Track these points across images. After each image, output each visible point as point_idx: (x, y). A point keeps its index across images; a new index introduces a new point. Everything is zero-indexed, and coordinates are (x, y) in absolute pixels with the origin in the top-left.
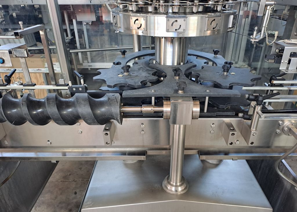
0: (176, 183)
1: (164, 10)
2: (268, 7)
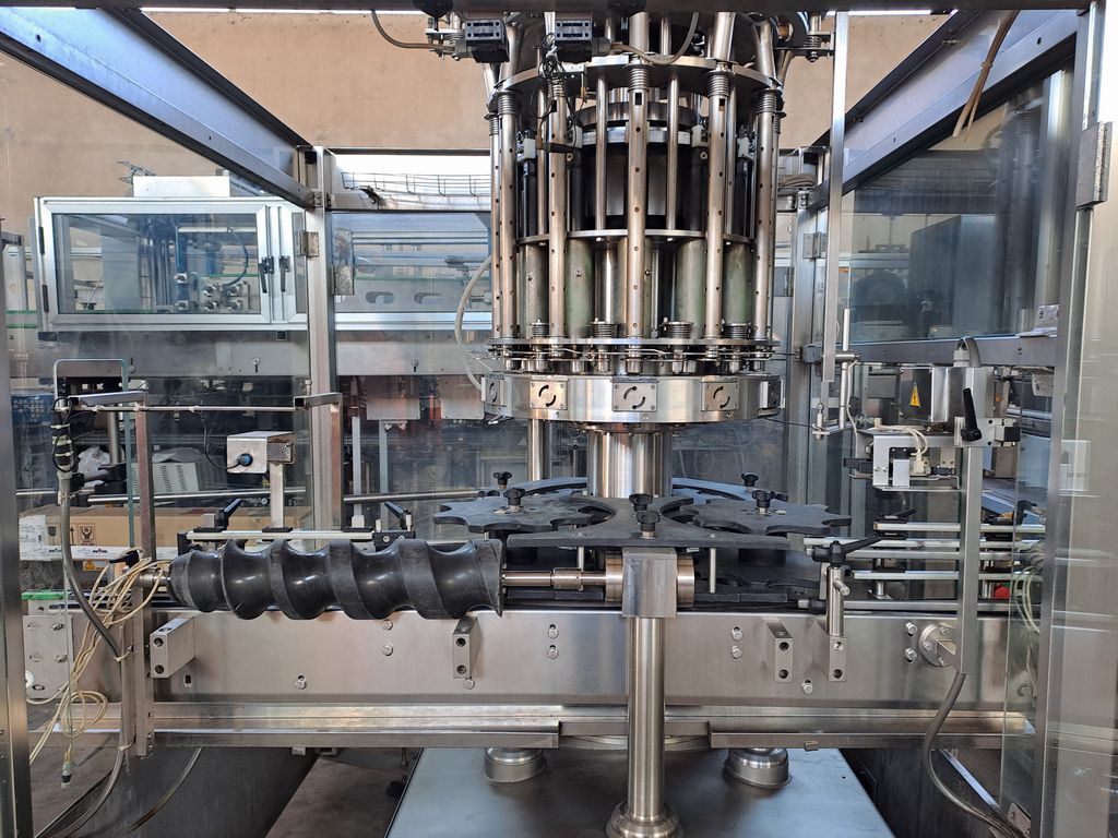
0: (647, 815)
1: (606, 368)
2: (844, 365)
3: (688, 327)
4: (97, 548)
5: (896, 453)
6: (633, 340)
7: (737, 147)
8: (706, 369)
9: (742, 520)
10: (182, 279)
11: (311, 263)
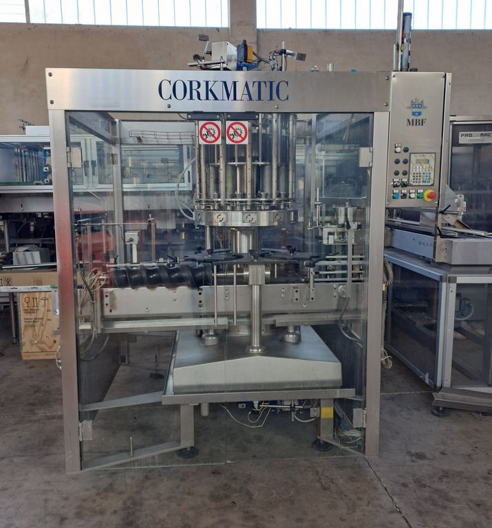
1: (239, 208)
2: (317, 206)
3: (267, 195)
4: (12, 287)
5: (330, 234)
6: (249, 199)
7: (281, 132)
8: (272, 208)
9: (285, 256)
10: (46, 169)
11: (114, 166)
